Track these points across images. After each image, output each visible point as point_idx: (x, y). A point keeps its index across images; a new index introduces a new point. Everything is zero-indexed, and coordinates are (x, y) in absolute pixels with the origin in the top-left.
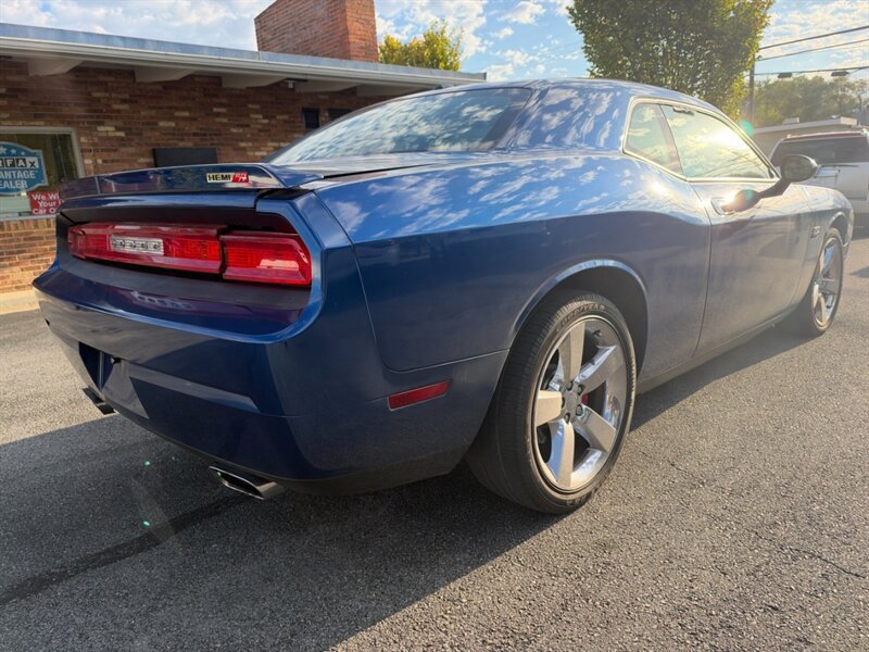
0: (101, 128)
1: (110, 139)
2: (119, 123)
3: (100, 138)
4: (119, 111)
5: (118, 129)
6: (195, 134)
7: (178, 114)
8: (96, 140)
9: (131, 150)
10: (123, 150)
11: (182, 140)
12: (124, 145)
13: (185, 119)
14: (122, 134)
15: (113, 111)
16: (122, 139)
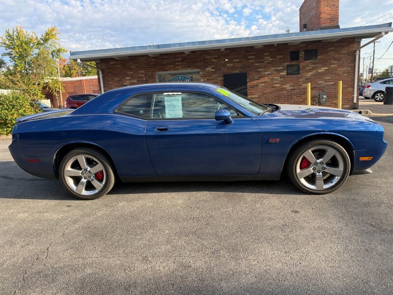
0: (207, 69)
1: (210, 72)
2: (213, 66)
3: (207, 72)
4: (213, 62)
5: (213, 68)
6: (240, 68)
7: (234, 61)
8: (205, 73)
9: (216, 75)
10: (214, 75)
11: (235, 70)
12: (214, 74)
13: (237, 62)
14: (214, 70)
15: (212, 62)
16: (213, 72)
